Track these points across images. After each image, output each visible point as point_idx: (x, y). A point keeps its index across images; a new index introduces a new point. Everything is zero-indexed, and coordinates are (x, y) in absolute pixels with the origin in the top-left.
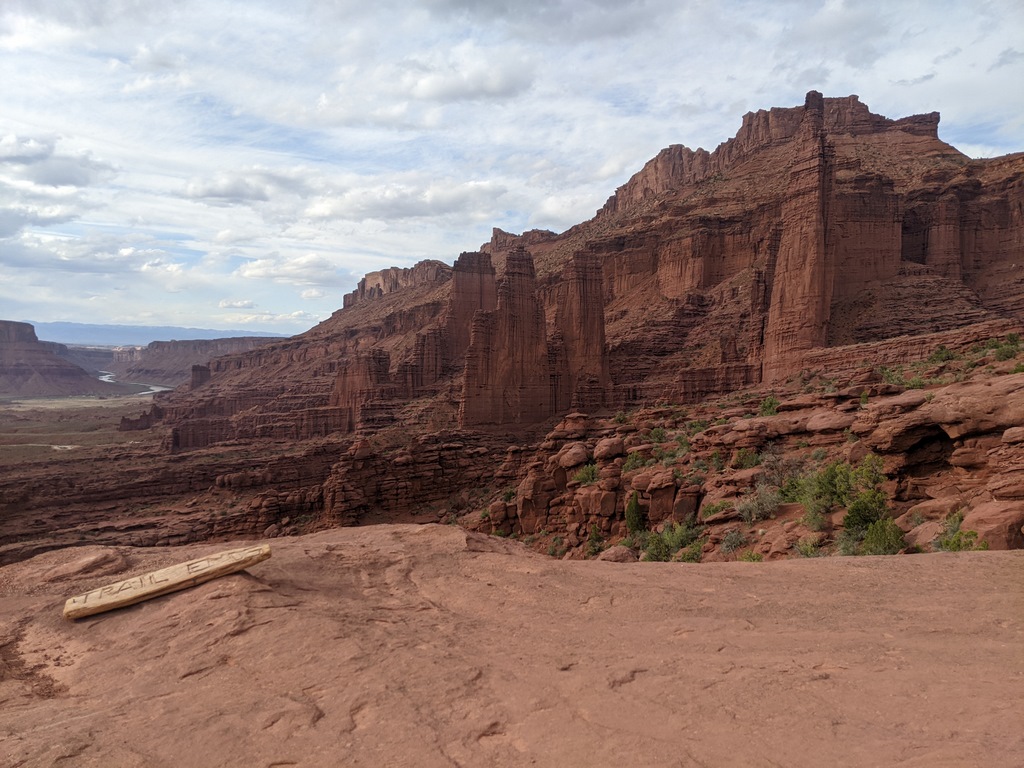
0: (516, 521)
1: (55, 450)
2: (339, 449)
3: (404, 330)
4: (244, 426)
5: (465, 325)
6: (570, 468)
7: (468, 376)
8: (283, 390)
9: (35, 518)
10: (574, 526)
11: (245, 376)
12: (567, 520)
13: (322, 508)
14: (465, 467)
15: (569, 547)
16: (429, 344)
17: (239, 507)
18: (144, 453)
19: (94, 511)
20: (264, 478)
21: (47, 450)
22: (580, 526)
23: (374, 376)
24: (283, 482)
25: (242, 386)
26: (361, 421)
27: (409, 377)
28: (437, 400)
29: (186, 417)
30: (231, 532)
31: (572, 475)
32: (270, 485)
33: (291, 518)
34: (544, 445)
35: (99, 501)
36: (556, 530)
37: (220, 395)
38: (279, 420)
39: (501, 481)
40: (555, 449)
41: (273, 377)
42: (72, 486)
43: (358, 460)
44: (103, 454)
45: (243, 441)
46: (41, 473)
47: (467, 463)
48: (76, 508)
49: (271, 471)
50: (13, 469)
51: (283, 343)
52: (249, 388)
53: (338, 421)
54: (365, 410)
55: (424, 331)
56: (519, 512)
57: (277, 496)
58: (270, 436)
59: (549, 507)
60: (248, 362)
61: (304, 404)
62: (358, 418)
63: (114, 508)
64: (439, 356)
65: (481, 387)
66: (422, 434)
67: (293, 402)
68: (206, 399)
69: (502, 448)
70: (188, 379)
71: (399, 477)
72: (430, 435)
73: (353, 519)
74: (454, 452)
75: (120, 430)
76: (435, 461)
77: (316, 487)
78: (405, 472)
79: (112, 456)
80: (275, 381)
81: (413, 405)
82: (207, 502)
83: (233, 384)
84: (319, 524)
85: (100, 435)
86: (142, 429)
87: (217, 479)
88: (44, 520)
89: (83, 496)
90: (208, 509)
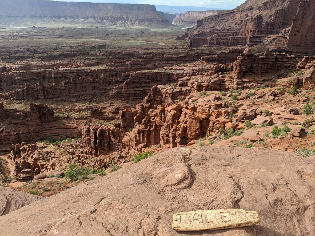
0: (302, 84)
1: (160, 45)
2: (240, 51)
3: (271, 8)
4: (211, 41)
5: (296, 6)
7: (293, 27)
8: (225, 29)
9: (154, 64)
11: (213, 24)
13: (232, 70)
14: (285, 62)
16: (279, 14)
17: (207, 67)
18: (182, 47)
19: (168, 63)
20: (215, 58)
21: (157, 44)
23: (256, 26)
24: (221, 60)
25: (212, 27)
26: (249, 42)
27: (269, 26)
28: (278, 36)
29: (194, 37)
30: (204, 74)
32: (217, 61)
33: (222, 72)
35: (170, 61)
37: (205, 30)
38: (222, 40)
39: (298, 68)
41: (222, 25)
42: (163, 56)
43: (246, 56)
44: (172, 47)
45: (210, 46)
46: (156, 51)
47: (286, 61)
48: (164, 62)
49: (218, 57)
50: (149, 49)
51: (227, 12)
52: (214, 28)
53: (241, 41)
54: (251, 37)
55: (278, 9)
56: (304, 81)
57: (219, 65)
58: (219, 45)
60: (214, 19)
61: (231, 34)
62: (248, 41)
63: (173, 63)
64: (282, 19)
65: (297, 32)
66: (271, 48)
67: (227, 34)
68: (201, 31)
69: (301, 56)
70: (196, 24)
71: (259, 63)
72: (274, 48)
73: (242, 75)
74: (282, 56)
75: (176, 40)
76: (274, 59)
77: (231, 63)
78: (262, 61)
79: (174, 48)
80: (223, 26)
81: (269, 37)
82: (198, 64)
83: (209, 26)
84: (231, 75)
85: (171, 41)
86: (182, 40)
87: (202, 57)
88: (156, 65)
89: (166, 59)
90: (198, 66)
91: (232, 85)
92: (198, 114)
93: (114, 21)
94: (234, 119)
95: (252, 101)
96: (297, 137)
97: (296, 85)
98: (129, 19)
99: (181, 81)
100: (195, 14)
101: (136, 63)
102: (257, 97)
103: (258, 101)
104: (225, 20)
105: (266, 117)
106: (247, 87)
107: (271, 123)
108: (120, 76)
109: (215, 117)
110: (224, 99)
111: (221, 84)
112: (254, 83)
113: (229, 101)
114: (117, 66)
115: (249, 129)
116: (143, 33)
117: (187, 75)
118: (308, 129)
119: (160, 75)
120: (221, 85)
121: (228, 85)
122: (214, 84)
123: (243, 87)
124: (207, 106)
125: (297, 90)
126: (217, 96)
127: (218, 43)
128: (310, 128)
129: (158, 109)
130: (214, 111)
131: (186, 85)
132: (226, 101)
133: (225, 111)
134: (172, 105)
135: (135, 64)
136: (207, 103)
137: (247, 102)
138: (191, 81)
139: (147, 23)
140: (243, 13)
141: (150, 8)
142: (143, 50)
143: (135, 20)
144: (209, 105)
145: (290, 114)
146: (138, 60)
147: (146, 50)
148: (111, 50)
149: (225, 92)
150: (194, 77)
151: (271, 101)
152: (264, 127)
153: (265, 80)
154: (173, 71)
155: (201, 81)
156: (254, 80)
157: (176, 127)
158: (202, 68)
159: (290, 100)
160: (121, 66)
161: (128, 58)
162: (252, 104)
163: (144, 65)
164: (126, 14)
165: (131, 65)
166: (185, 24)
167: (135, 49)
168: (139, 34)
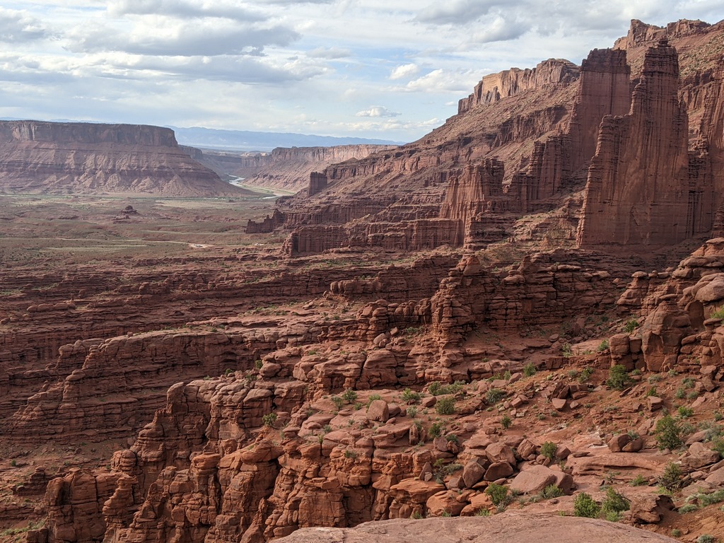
0: (640, 356)
1: (192, 248)
2: (446, 263)
3: (522, 138)
4: (357, 234)
5: (590, 132)
6: (708, 303)
7: (591, 191)
8: (395, 199)
9: (175, 309)
10: (710, 369)
11: (359, 182)
12: (702, 361)
13: (429, 322)
14: (582, 291)
15: (702, 392)
16: (548, 154)
17: (350, 313)
18: (267, 255)
19: (224, 306)
20: (375, 285)
21: (184, 248)
22: (717, 370)
23: (486, 188)
24: (392, 292)
25: (356, 194)
26: (471, 235)
27: (524, 189)
28: (553, 215)
29: (305, 223)
30: (344, 337)
31: (711, 311)
32: (380, 294)
33: (399, 329)
34: (677, 272)
35: (228, 298)
36: (687, 371)
37: (335, 202)
38: (389, 230)
39: (624, 308)
40: (692, 278)
41: (385, 186)
42: (206, 282)
43: (467, 277)
44: (233, 254)
45: (355, 249)
46: (180, 268)
47: (585, 287)
48: (208, 302)
49: (381, 280)
50: (157, 263)
51: (396, 151)
52: (362, 196)
53: (447, 233)
54: (474, 222)
55: (543, 139)
56: (644, 347)
57: (386, 307)
58: (381, 245)
59: (680, 345)
60: (362, 170)
61: (415, 214)
62: (467, 232)
63: (241, 305)
64: (558, 167)
65: (605, 203)
66: (536, 252)
67: (404, 212)
68: (323, 206)
69: (625, 272)
70: (307, 185)
71: (509, 297)
72: (544, 252)
73: (459, 336)
74: (570, 274)
75: (246, 232)
76: (549, 283)
77: (425, 300)
78: (515, 292)
79: (240, 256)
80: (387, 189)
81: (526, 219)
82: (322, 306)
83: (348, 192)
84: (426, 337)
85: (230, 236)
86: (265, 232)
87: (331, 285)
88: (182, 312)
89: (216, 292)
90: (322, 313)
91: (435, 369)
92: (333, 472)
93: (32, 174)
94: (452, 481)
95: (501, 417)
96: (652, 523)
97: (625, 361)
98: (84, 169)
99: (269, 360)
101: (109, 309)
102: (514, 403)
103: (518, 415)
104: (392, 173)
105: (552, 467)
106: (481, 374)
107: (568, 487)
108: (51, 357)
109: (389, 478)
110: (413, 416)
111: (398, 366)
112: (501, 358)
113: (430, 420)
114: (43, 321)
115: (502, 511)
116: (135, 213)
117: (290, 340)
118: (681, 496)
119: (197, 344)
120: (400, 370)
121: (421, 369)
122: (377, 367)
123: (470, 373)
124: (361, 442)
125: (629, 374)
126: (392, 406)
127: (378, 242)
128: (684, 491)
129: (193, 464)
130: (384, 458)
131: (289, 376)
132: (419, 420)
133: (419, 456)
134: (241, 448)
135: (108, 311)
136: (362, 432)
137: (486, 422)
138: (304, 361)
139: (147, 181)
140: (444, 154)
141: (157, 138)
142: (136, 266)
143: (106, 174)
144: (367, 437)
145: (621, 451)
146: (119, 298)
147: (145, 265)
148: (19, 268)
149: (413, 392)
150: (313, 347)
151: (560, 413)
152: (548, 501)
153: (531, 348)
154: (240, 330)
155: (336, 360)
156: (498, 351)
157: (262, 527)
158: (337, 318)
159: (612, 407)
160: (56, 320)
161: (83, 293)
162: (500, 425)
163: (138, 314)
164: (75, 154)
165: (91, 318)
166: (273, 184)
167: (108, 263)
168: (119, 217)
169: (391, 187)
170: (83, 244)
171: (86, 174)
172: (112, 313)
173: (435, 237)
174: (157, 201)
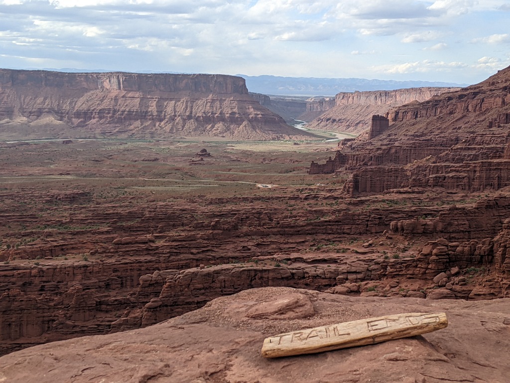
1: (259, 188)
4: (417, 174)
8: (457, 140)
9: (243, 244)
11: (420, 127)
13: (491, 262)
17: (410, 252)
18: (329, 194)
19: (287, 243)
20: (435, 227)
21: (252, 188)
24: (453, 232)
25: (417, 136)
29: (365, 164)
30: (402, 275)
32: (440, 234)
33: (460, 268)
35: (292, 235)
37: (397, 144)
38: (452, 171)
42: (271, 220)
44: (296, 193)
45: (416, 189)
46: (248, 206)
48: (273, 239)
49: (442, 220)
50: (227, 202)
51: (459, 93)
52: (423, 138)
57: (447, 246)
58: (442, 186)
60: (424, 112)
61: (478, 156)
63: (303, 242)
67: (467, 153)
68: (384, 147)
70: (368, 128)
75: (309, 173)
77: (487, 240)
79: (303, 196)
80: (450, 131)
82: (382, 245)
83: (410, 133)
84: (489, 278)
85: (293, 177)
86: (328, 173)
87: (391, 224)
88: (249, 247)
89: (279, 229)
90: (382, 251)
93: (120, 121)
98: (165, 116)
100: (363, 99)
101: (184, 243)
104: (455, 115)
108: (132, 286)
114: (126, 253)
116: (209, 155)
117: (350, 277)
119: (261, 278)
135: (182, 245)
139: (220, 126)
141: (229, 86)
142: (208, 205)
143: (184, 120)
146: (193, 233)
147: (216, 203)
148: (107, 205)
150: (372, 284)
154: (302, 265)
160: (137, 252)
161: (162, 227)
163: (209, 248)
164: (158, 102)
165: (168, 250)
166: (336, 127)
167: (184, 201)
168: (194, 159)
169: (454, 129)
170: (163, 184)
171: (166, 120)
172: (187, 247)
173: (499, 178)
174: (228, 145)
